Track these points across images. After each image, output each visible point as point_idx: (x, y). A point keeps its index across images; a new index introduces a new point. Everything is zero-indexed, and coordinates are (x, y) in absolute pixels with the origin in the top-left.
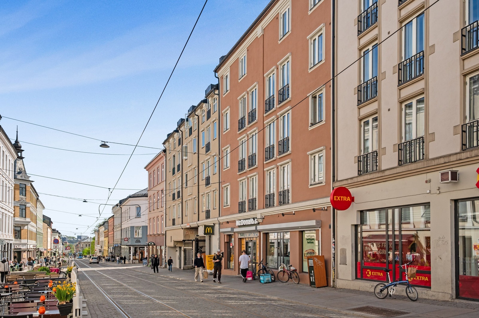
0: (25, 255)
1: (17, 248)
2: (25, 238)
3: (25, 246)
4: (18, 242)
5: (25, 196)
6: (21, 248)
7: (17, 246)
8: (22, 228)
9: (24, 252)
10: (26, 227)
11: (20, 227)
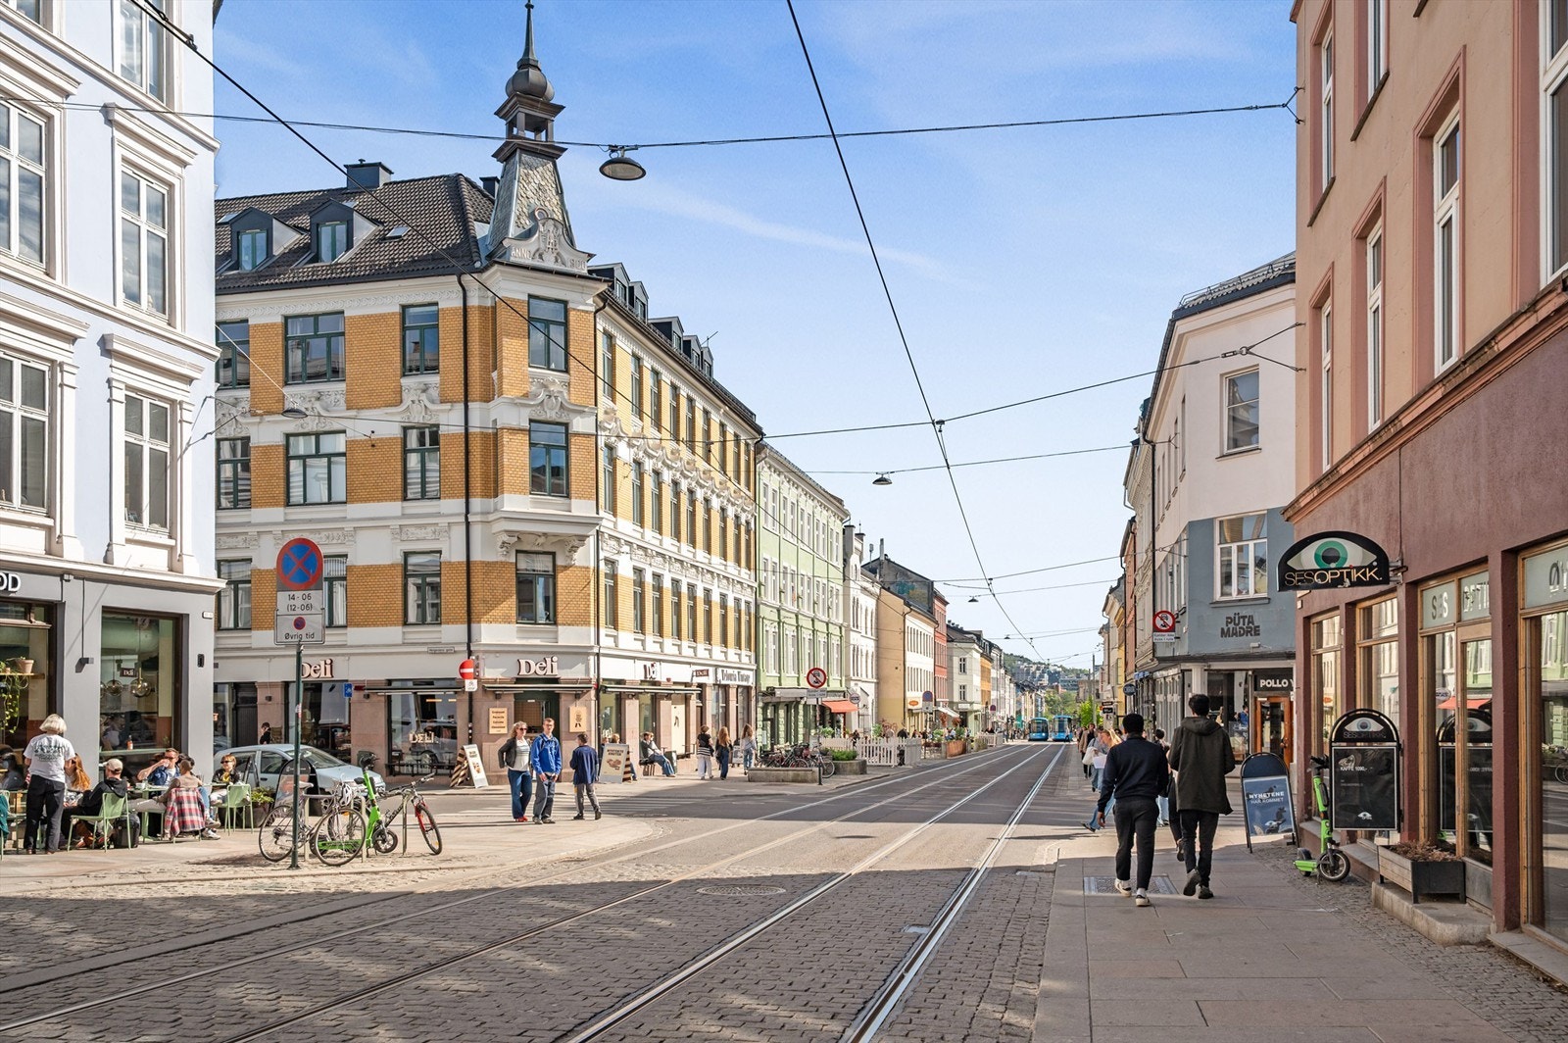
0: (579, 718)
1: (531, 675)
2: (581, 620)
3: (581, 667)
4: (537, 642)
5: (567, 371)
6: (557, 673)
7: (532, 663)
8: (560, 562)
9: (577, 697)
10: (584, 556)
11: (553, 554)
